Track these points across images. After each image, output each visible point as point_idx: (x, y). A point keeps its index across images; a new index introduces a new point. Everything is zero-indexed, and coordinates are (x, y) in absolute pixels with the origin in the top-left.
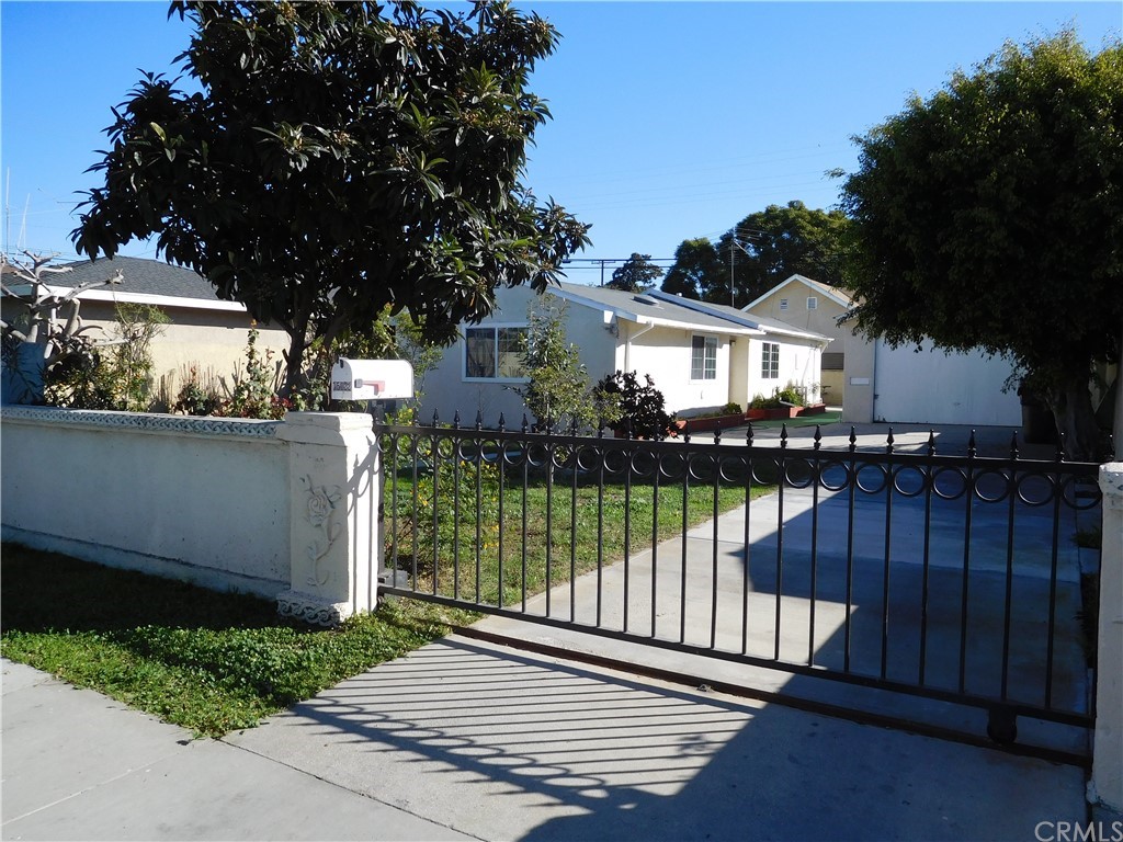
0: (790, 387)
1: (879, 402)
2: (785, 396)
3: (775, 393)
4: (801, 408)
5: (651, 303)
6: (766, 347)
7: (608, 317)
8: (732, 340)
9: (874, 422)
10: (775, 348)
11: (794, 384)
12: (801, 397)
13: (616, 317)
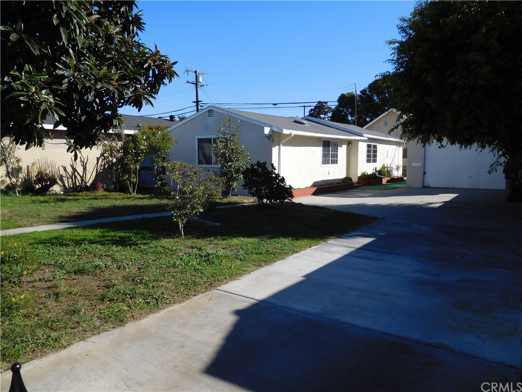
0: (384, 167)
1: (427, 176)
2: (380, 172)
3: (374, 171)
4: (389, 179)
5: (303, 123)
6: (369, 146)
7: (267, 131)
8: (349, 143)
9: (424, 187)
10: (375, 147)
11: (386, 165)
12: (389, 173)
13: (272, 131)
